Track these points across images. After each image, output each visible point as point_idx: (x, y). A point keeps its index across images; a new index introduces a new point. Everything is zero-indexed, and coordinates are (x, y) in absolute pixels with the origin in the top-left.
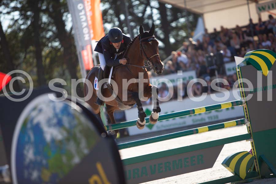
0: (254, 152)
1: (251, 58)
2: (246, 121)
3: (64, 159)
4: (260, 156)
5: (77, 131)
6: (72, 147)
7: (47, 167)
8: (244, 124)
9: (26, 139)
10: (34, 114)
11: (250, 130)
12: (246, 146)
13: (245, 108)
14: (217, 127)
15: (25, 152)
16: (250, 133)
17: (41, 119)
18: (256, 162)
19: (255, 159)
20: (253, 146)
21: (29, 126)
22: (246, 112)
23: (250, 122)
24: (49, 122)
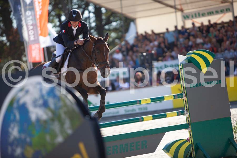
0: (191, 140)
1: (193, 57)
2: (186, 112)
3: (48, 138)
4: (196, 144)
5: (62, 112)
6: (56, 127)
7: (30, 144)
8: (184, 115)
9: (12, 117)
10: (21, 94)
11: (188, 121)
12: (185, 134)
13: (185, 101)
14: (161, 117)
15: (10, 130)
16: (189, 123)
17: (27, 100)
18: (192, 149)
19: (192, 146)
20: (190, 135)
21: (15, 105)
22: (186, 104)
23: (189, 114)
24: (35, 103)
